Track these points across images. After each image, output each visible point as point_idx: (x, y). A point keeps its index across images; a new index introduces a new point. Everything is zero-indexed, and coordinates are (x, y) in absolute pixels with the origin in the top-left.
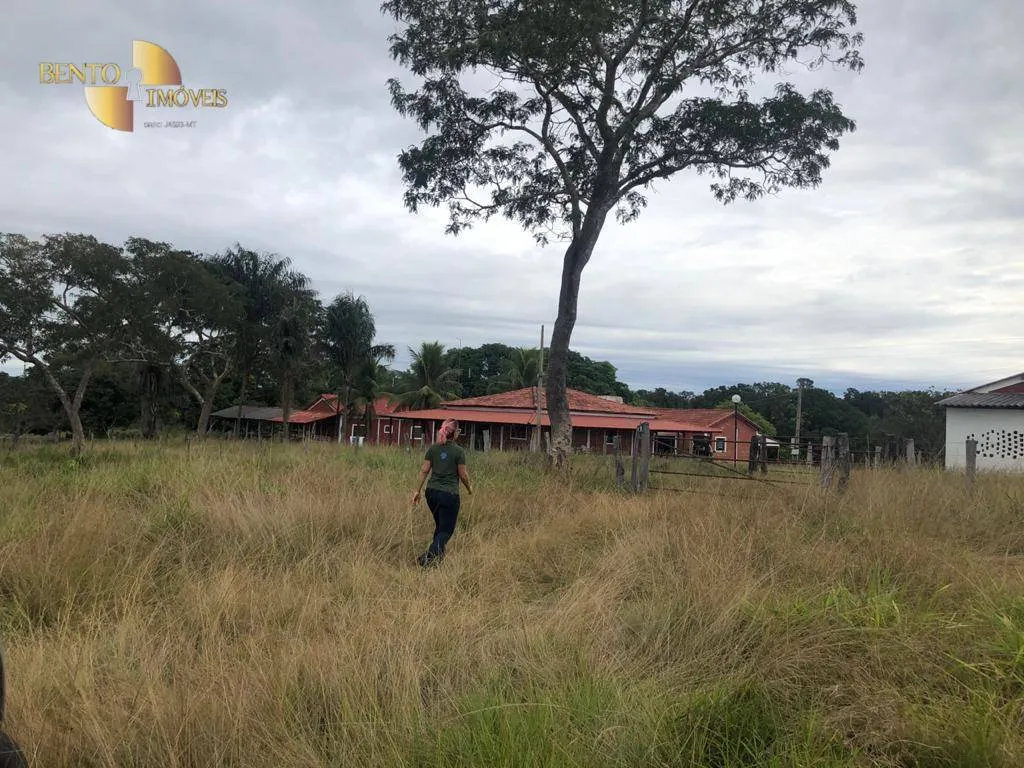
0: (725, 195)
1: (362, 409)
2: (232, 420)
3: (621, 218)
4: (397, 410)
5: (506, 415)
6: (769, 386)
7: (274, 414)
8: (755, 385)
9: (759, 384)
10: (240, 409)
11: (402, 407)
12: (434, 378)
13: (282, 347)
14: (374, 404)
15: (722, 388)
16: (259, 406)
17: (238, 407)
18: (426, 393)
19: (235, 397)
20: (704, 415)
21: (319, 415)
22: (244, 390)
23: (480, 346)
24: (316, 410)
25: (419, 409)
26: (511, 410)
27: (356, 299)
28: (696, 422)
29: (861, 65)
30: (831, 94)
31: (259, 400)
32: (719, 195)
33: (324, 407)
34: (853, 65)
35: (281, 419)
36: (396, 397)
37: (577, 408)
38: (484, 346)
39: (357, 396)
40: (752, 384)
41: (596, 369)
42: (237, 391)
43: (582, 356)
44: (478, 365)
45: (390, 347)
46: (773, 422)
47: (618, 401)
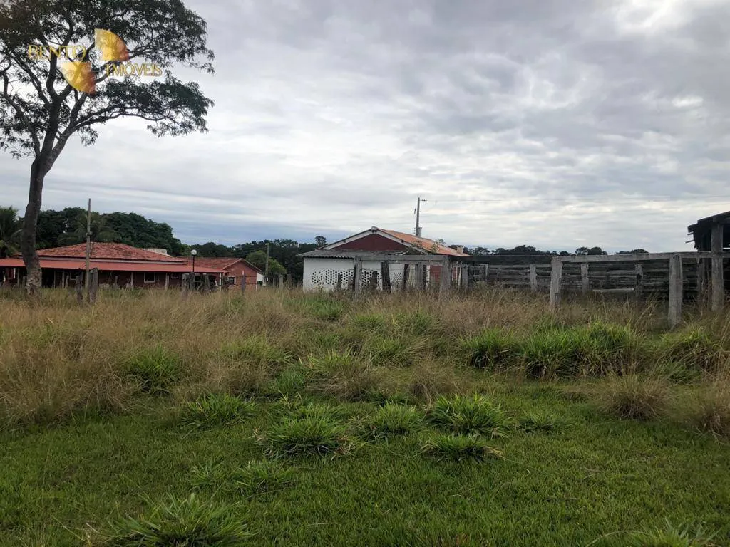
0: (159, 131)
3: (84, 142)
5: (65, 263)
6: (284, 242)
8: (276, 241)
9: (278, 241)
15: (254, 243)
20: (221, 261)
26: (69, 259)
28: (213, 266)
29: (213, 71)
30: (197, 85)
32: (154, 131)
34: (209, 71)
37: (122, 257)
38: (66, 209)
40: (273, 240)
41: (157, 229)
43: (147, 218)
44: (61, 224)
46: (285, 266)
47: (162, 252)
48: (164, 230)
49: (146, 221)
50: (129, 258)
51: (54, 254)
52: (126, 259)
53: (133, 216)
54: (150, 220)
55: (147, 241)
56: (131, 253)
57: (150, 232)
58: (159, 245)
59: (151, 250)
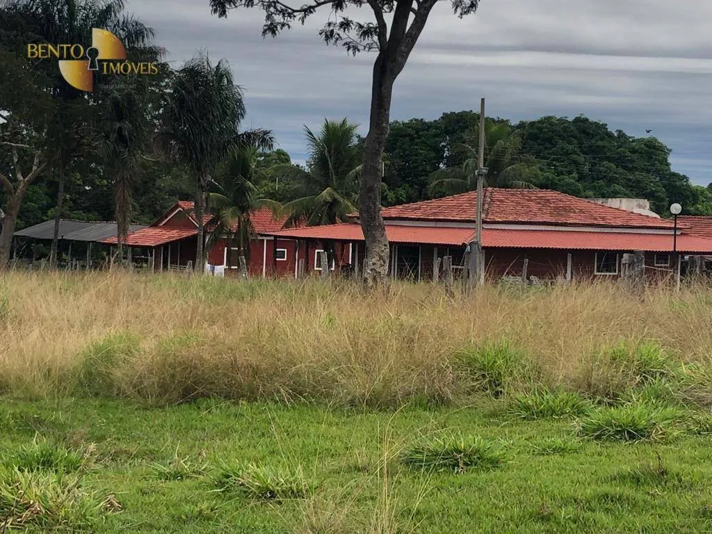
1: (233, 224)
2: (47, 242)
4: (287, 226)
7: (105, 232)
10: (57, 222)
11: (293, 221)
12: (341, 175)
13: (113, 136)
14: (251, 217)
16: (88, 220)
17: (53, 222)
18: (329, 199)
19: (49, 207)
21: (174, 235)
22: (63, 196)
23: (437, 117)
24: (169, 226)
25: (318, 225)
27: (214, 65)
31: (87, 210)
33: (181, 221)
35: (115, 240)
36: (281, 207)
37: (549, 219)
38: (445, 116)
39: (223, 204)
41: (634, 151)
42: (53, 196)
44: (435, 148)
45: (266, 133)
47: (639, 206)
48: (653, 152)
49: (610, 135)
50: (563, 220)
51: (418, 214)
52: (556, 224)
53: (581, 122)
54: (620, 132)
55: (611, 181)
56: (567, 210)
57: (620, 161)
58: (637, 191)
59: (614, 203)
